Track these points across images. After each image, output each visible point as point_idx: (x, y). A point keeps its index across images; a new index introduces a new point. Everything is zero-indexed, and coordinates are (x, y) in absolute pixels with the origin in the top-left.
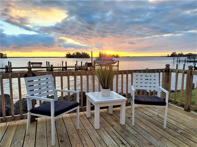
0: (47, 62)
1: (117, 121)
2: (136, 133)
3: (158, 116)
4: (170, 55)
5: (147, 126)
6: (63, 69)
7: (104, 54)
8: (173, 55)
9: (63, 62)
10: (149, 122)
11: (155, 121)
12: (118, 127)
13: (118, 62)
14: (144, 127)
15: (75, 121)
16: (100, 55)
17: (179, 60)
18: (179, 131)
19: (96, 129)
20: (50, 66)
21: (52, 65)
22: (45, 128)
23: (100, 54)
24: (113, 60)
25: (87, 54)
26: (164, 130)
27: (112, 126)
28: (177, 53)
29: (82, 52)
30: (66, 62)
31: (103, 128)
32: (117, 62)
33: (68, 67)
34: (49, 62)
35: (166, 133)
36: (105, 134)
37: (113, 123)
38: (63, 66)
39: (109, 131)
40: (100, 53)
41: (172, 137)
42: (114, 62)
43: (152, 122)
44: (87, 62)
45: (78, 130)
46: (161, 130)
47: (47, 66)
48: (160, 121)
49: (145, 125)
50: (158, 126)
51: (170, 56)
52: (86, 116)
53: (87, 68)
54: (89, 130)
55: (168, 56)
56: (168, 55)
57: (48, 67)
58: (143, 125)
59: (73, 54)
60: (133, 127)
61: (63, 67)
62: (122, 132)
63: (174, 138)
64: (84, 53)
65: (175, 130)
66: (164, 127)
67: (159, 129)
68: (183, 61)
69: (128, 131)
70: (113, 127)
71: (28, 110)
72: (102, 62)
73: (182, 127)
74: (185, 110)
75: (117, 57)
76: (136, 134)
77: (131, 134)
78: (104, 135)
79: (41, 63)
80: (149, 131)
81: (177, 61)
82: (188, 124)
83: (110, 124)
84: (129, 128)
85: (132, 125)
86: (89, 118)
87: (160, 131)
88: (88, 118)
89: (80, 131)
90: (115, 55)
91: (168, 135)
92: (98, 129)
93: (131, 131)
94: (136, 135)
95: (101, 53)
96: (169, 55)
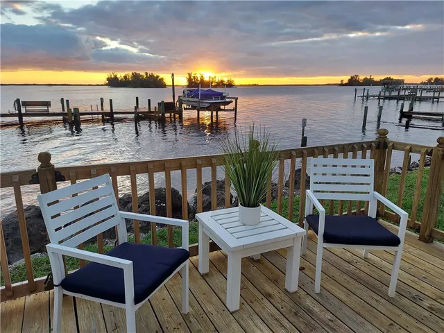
0: (62, 99)
1: (277, 281)
2: (329, 316)
3: (366, 259)
4: (346, 81)
5: (350, 293)
6: (103, 117)
7: (199, 79)
8: (353, 82)
9: (102, 99)
10: (352, 281)
11: (363, 275)
12: (282, 301)
13: (236, 99)
14: (343, 297)
15: (172, 286)
16: (190, 80)
17: (365, 94)
18: (426, 303)
19: (231, 311)
20: (72, 110)
21: (76, 110)
22: (100, 316)
23: (190, 78)
24: (225, 97)
25: (158, 77)
26: (390, 300)
27: (268, 296)
28: (361, 78)
29: (147, 74)
30: (111, 101)
31: (248, 307)
32: (234, 100)
33: (117, 113)
34: (67, 101)
35: (398, 312)
36: (257, 326)
37: (269, 288)
38: (102, 109)
39: (265, 315)
40: (190, 75)
41: (414, 322)
42: (227, 100)
43: (358, 279)
44: (163, 102)
45: (185, 317)
46: (383, 301)
47: (63, 110)
48: (373, 275)
49: (345, 290)
50: (374, 290)
51: (346, 85)
52: (197, 269)
53: (163, 115)
54: (215, 313)
55: (342, 85)
56: (342, 81)
57: (66, 114)
58: (339, 289)
59: (125, 77)
60: (317, 298)
61: (104, 114)
62: (296, 314)
63: (419, 325)
64: (152, 76)
65: (415, 299)
66: (389, 294)
67: (378, 298)
68: (374, 96)
69: (309, 311)
70: (271, 300)
71: (56, 282)
72: (197, 100)
73: (429, 290)
74: (420, 239)
75: (230, 85)
76: (330, 320)
77: (319, 319)
78: (255, 328)
79: (47, 104)
80: (358, 309)
81: (363, 97)
82: (438, 280)
83: (262, 291)
84: (309, 302)
85: (313, 290)
86: (207, 275)
87: (383, 306)
88: (204, 276)
89: (192, 320)
90: (226, 80)
91: (404, 316)
92: (237, 311)
93: (316, 309)
94: (330, 323)
95: (193, 75)
96: (344, 82)
